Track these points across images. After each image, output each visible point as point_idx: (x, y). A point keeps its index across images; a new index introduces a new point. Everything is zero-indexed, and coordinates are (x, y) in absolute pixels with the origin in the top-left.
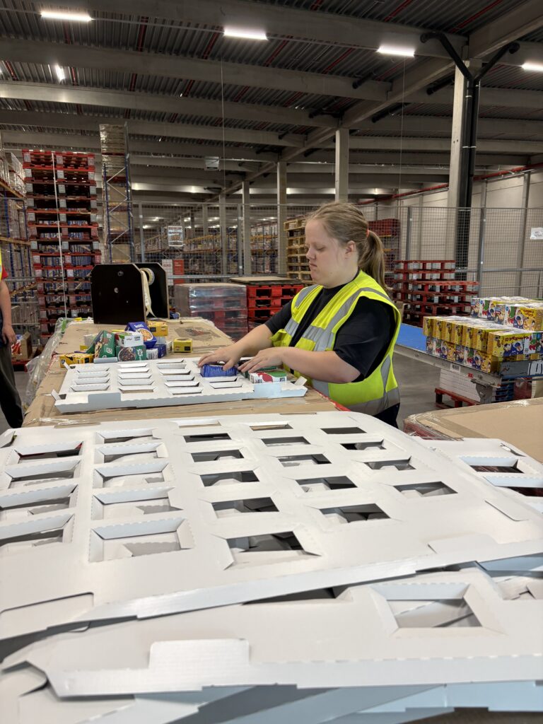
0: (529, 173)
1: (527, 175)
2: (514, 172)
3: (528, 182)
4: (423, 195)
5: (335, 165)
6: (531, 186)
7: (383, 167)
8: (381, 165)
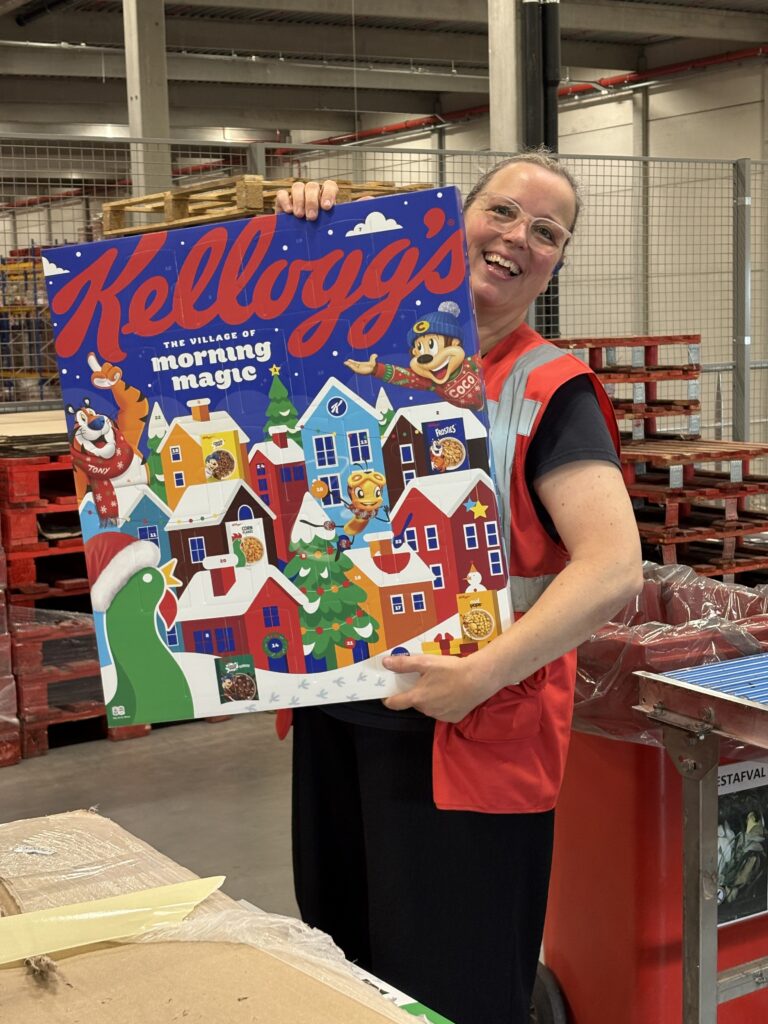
0: (646, 92)
1: (639, 96)
2: (606, 86)
3: (645, 116)
5: (123, 55)
6: (652, 125)
7: (252, 62)
8: (248, 58)
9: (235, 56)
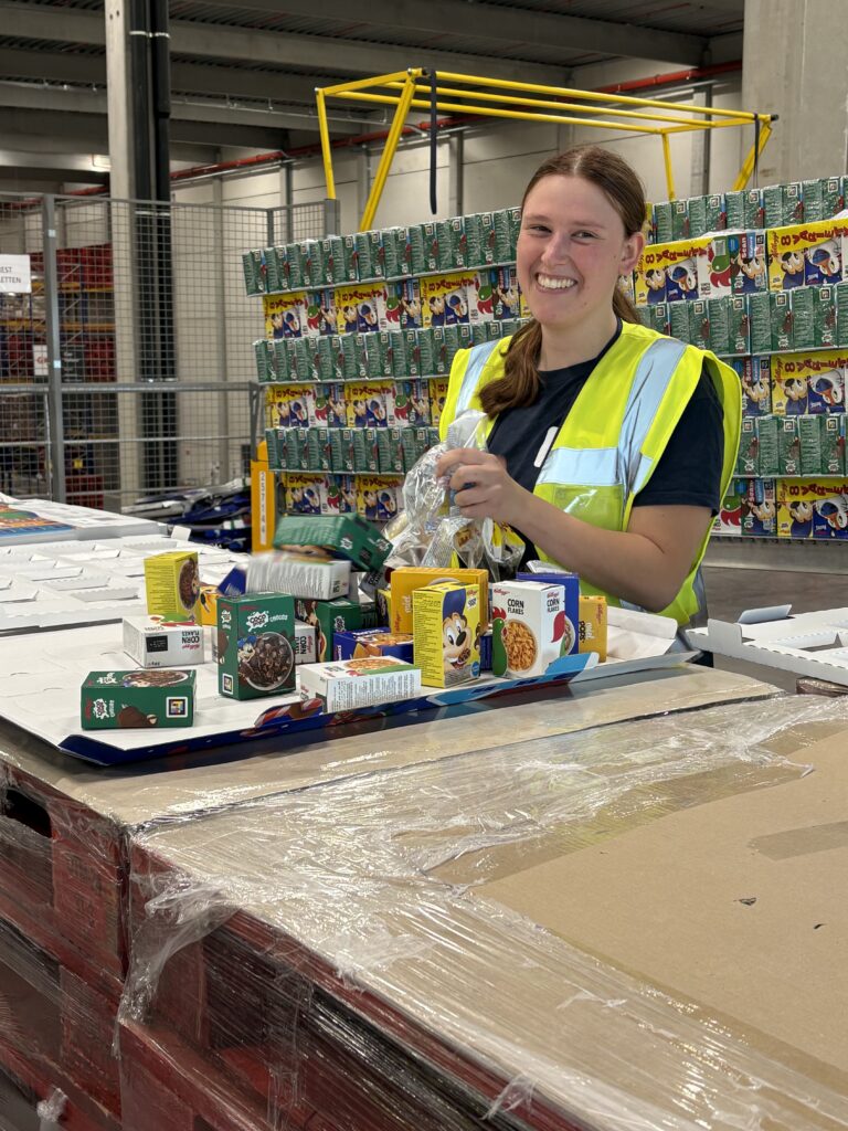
0: (460, 136)
2: (424, 130)
3: (460, 160)
4: (221, 178)
7: (64, 92)
8: (60, 88)
9: (46, 84)
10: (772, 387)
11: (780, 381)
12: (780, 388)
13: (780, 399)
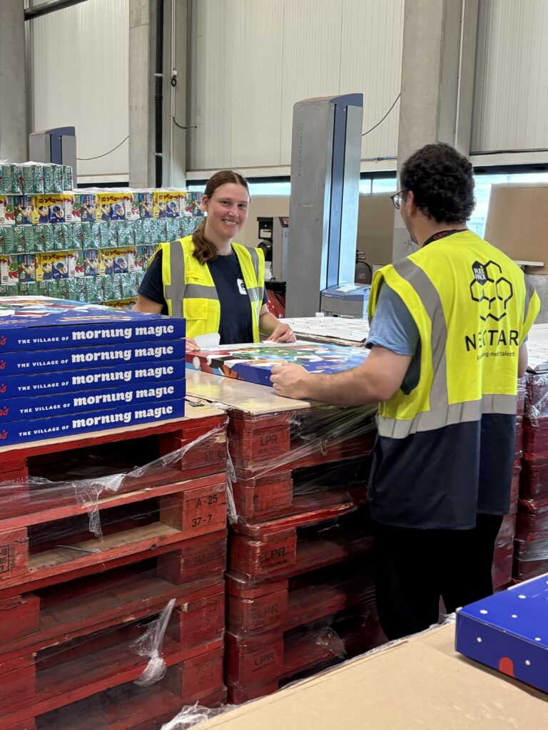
10: (36, 267)
11: (40, 264)
12: (40, 268)
13: (40, 272)
